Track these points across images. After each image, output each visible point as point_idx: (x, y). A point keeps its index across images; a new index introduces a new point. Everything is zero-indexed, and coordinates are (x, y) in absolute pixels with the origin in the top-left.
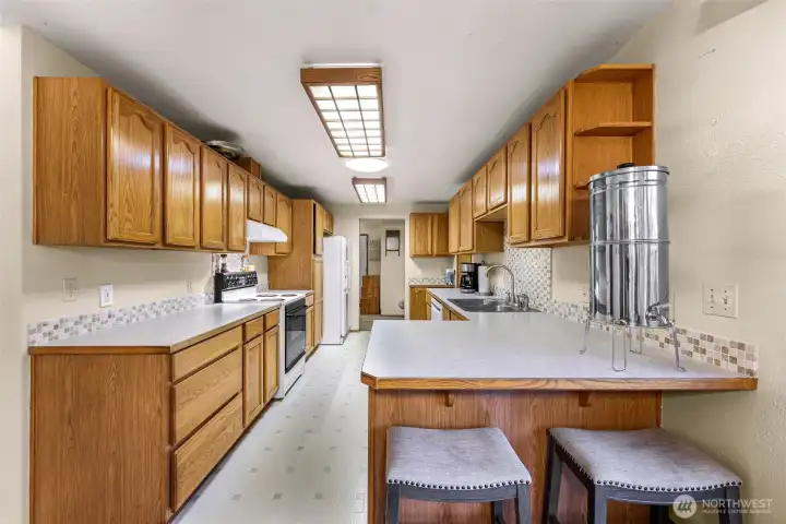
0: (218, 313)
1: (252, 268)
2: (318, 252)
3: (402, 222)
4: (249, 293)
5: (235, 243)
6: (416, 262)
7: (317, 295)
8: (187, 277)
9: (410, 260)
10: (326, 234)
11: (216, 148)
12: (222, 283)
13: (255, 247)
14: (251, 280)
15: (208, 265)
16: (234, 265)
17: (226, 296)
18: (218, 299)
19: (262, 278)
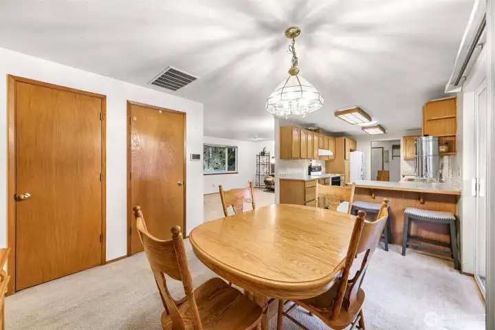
0: (309, 177)
1: (319, 165)
2: (347, 158)
3: (399, 141)
4: (319, 173)
5: (315, 156)
6: (408, 163)
7: (347, 176)
8: (302, 167)
9: (404, 162)
10: (351, 151)
11: (310, 130)
12: (311, 169)
13: (320, 157)
14: (320, 169)
15: (306, 164)
16: (314, 163)
17: (312, 173)
18: (309, 174)
19: (323, 169)
